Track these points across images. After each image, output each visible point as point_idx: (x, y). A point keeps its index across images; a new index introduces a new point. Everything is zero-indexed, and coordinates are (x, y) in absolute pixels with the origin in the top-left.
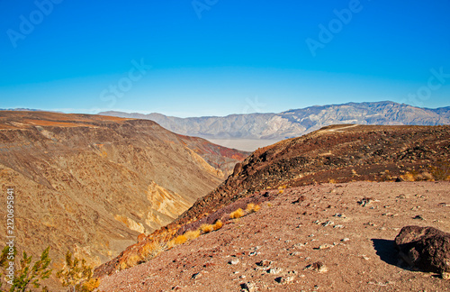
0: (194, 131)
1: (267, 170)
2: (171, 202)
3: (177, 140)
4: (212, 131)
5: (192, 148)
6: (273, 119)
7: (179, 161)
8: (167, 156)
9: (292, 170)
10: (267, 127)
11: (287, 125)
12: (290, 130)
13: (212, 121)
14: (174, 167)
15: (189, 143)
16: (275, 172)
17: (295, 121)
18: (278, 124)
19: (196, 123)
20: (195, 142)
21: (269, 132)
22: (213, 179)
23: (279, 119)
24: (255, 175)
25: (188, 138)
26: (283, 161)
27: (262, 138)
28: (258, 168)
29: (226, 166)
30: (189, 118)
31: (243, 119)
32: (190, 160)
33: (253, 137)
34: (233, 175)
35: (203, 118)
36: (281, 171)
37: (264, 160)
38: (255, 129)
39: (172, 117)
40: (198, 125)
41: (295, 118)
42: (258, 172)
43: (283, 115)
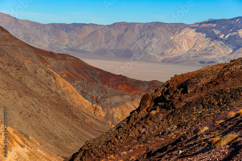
0: (61, 46)
1: (200, 102)
2: (24, 151)
3: (35, 58)
4: (88, 47)
5: (58, 71)
6: (183, 33)
7: (37, 89)
8: (20, 80)
9: (233, 103)
10: (172, 45)
11: (203, 42)
12: (207, 51)
13: (89, 30)
14: (29, 99)
15: (53, 62)
16: (211, 104)
17: (215, 38)
18: (189, 40)
19: (63, 33)
20: (63, 62)
21: (176, 53)
22: (89, 120)
23: (192, 33)
24: (185, 107)
25: (51, 54)
26: (221, 92)
27: (163, 61)
28: (187, 100)
29: (108, 100)
30: (54, 25)
31: (137, 31)
32: (54, 89)
33: (149, 59)
34: (138, 110)
35: (75, 25)
36: (218, 104)
37: (185, 91)
38: (155, 46)
39: (27, 21)
40: (66, 35)
41: (217, 32)
42: (189, 104)
43: (199, 28)
